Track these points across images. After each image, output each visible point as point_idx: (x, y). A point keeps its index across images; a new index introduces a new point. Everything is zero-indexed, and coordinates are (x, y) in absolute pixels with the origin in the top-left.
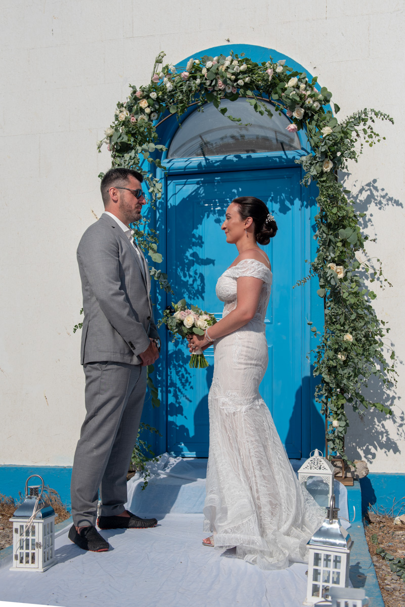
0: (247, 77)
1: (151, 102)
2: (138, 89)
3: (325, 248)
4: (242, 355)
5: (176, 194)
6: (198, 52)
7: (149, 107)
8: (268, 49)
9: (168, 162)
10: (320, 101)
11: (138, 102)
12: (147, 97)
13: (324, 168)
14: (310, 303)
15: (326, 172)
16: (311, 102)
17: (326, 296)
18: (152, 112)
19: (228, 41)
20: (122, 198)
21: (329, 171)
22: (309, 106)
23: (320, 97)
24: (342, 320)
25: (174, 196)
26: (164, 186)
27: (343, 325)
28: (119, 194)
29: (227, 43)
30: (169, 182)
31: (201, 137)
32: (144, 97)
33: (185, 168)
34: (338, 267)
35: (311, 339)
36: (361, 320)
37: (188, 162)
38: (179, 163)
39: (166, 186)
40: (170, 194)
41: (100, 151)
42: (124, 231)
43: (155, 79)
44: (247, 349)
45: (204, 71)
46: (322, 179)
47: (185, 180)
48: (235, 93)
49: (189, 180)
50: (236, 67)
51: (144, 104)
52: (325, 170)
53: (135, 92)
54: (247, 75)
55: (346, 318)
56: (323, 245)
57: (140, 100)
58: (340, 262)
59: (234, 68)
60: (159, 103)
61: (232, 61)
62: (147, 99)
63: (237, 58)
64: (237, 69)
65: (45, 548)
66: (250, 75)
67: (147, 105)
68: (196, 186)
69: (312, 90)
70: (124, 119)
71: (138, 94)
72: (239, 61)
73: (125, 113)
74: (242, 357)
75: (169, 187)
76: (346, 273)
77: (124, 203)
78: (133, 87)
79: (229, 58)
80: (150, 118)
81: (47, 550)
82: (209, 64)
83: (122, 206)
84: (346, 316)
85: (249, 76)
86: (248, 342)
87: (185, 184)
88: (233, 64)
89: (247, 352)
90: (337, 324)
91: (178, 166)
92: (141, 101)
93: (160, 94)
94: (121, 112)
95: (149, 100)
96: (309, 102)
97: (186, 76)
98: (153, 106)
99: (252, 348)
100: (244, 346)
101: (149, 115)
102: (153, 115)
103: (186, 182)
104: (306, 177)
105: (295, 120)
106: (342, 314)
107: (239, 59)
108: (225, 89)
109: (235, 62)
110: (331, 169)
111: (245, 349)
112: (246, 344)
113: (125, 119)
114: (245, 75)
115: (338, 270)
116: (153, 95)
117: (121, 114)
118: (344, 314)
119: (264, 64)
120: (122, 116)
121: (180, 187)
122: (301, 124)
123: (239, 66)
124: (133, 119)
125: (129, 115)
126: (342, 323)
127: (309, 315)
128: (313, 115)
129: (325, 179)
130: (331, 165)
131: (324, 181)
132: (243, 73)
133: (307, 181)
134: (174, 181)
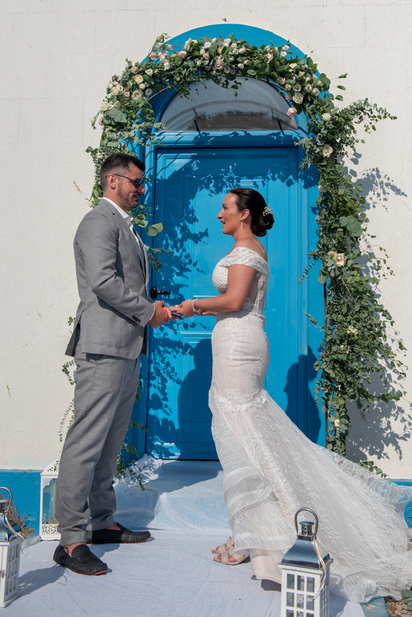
0: (245, 60)
1: (147, 78)
2: (133, 65)
3: (325, 234)
4: (236, 351)
5: (165, 168)
6: (193, 28)
7: (143, 82)
8: (265, 31)
9: (159, 135)
10: (319, 87)
11: (133, 77)
12: (143, 73)
13: (324, 154)
14: (307, 289)
15: (326, 157)
16: (311, 88)
17: (326, 283)
18: (146, 88)
19: (225, 20)
20: (120, 185)
21: (329, 156)
22: (308, 91)
23: (319, 83)
24: (345, 310)
25: (164, 170)
26: (154, 159)
27: (346, 315)
28: (117, 181)
29: (224, 23)
30: (159, 155)
31: (194, 110)
32: (139, 73)
33: (176, 142)
34: (339, 254)
35: (308, 327)
36: (364, 311)
37: (179, 137)
38: (170, 136)
39: (156, 159)
40: (159, 168)
41: (94, 128)
42: (124, 218)
43: (152, 57)
44: (242, 344)
45: (202, 51)
46: (323, 164)
47: (176, 154)
48: (233, 74)
49: (180, 154)
50: (235, 49)
51: (139, 79)
52: (325, 155)
53: (130, 67)
54: (246, 58)
55: (349, 309)
56: (323, 231)
57: (134, 75)
58: (341, 249)
59: (233, 50)
60: (154, 79)
61: (230, 44)
62: (142, 75)
63: (236, 40)
64: (236, 52)
65: (9, 577)
66: (249, 57)
67: (142, 80)
68: (188, 161)
69: (312, 76)
70: (117, 94)
71: (134, 69)
72: (238, 44)
73: (118, 87)
74: (237, 353)
75: (158, 161)
76: (347, 260)
77: (122, 191)
78: (129, 62)
79: (228, 40)
80: (144, 94)
81: (10, 579)
82: (207, 45)
83: (120, 194)
84: (348, 306)
85: (248, 59)
86: (243, 336)
87: (175, 159)
88: (232, 46)
89: (242, 347)
90: (339, 314)
91: (170, 140)
92: (136, 76)
93: (156, 72)
94: (114, 86)
95: (144, 75)
96: (308, 88)
97: (183, 54)
98: (149, 82)
99: (247, 343)
100: (238, 341)
101: (144, 91)
102: (147, 90)
103: (177, 156)
104: (305, 160)
105: (295, 105)
106: (344, 304)
107: (239, 42)
108: (223, 69)
109: (234, 45)
110: (331, 155)
111: (239, 344)
112: (240, 339)
113: (119, 93)
114: (244, 58)
115: (339, 258)
116: (150, 72)
117: (114, 88)
118: (346, 304)
119: (263, 48)
120: (115, 90)
121: (171, 161)
122: (300, 108)
123: (238, 49)
124: (126, 94)
125: (122, 90)
126: (344, 314)
127: (306, 301)
128: (312, 100)
129: (325, 163)
130: (331, 150)
131: (324, 166)
132: (242, 55)
133: (307, 165)
134: (164, 155)
